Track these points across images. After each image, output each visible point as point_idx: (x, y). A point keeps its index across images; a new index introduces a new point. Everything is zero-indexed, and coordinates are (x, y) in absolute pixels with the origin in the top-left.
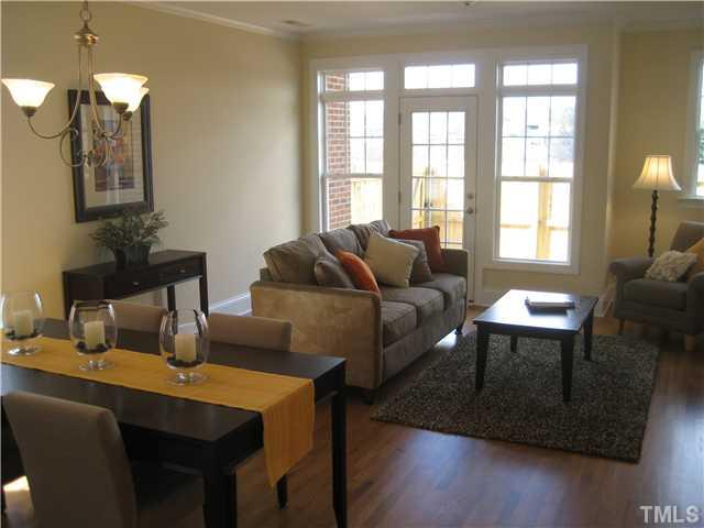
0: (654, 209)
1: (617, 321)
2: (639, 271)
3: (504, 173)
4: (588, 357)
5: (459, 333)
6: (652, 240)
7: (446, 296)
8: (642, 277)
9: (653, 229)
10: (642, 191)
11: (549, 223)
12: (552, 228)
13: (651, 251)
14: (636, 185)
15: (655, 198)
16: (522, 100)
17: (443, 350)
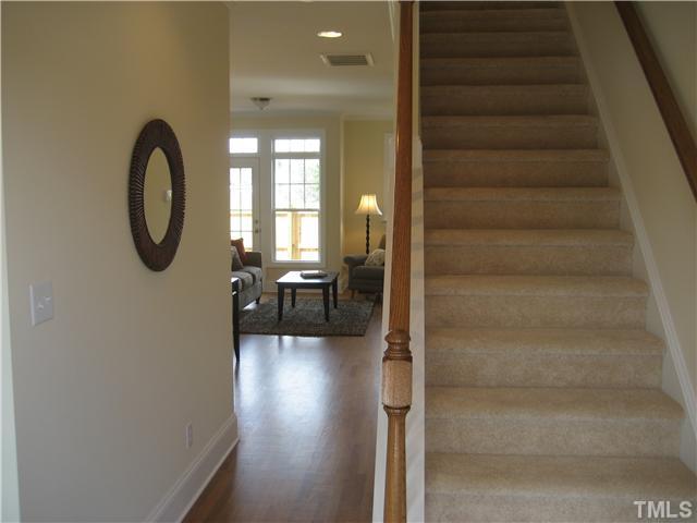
0: (368, 226)
1: (350, 292)
2: (362, 261)
3: (277, 207)
4: (335, 307)
5: (257, 303)
6: (368, 245)
7: (254, 276)
8: (363, 264)
9: (368, 238)
10: (361, 215)
11: (300, 246)
12: (302, 250)
13: (368, 252)
14: (357, 212)
15: (368, 220)
16: (287, 161)
17: (249, 311)
